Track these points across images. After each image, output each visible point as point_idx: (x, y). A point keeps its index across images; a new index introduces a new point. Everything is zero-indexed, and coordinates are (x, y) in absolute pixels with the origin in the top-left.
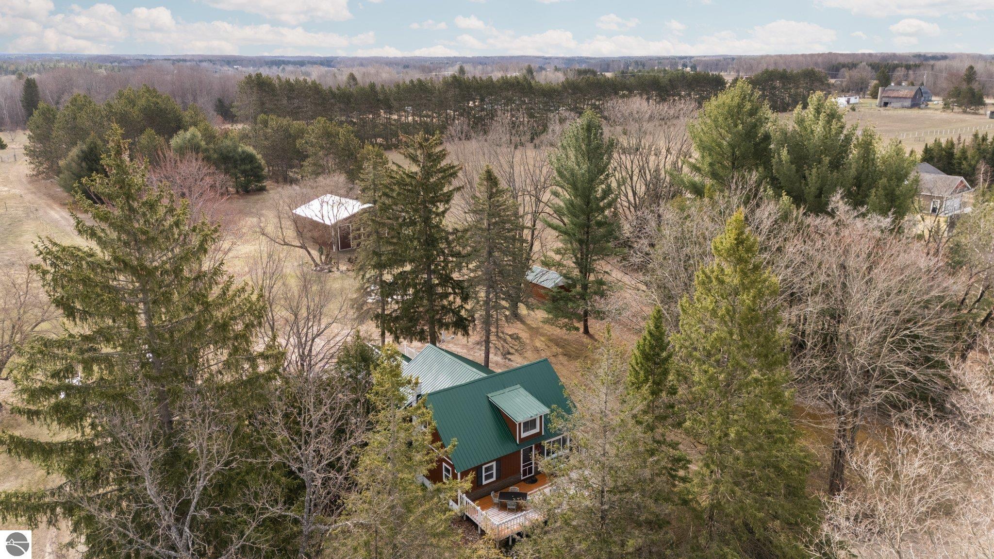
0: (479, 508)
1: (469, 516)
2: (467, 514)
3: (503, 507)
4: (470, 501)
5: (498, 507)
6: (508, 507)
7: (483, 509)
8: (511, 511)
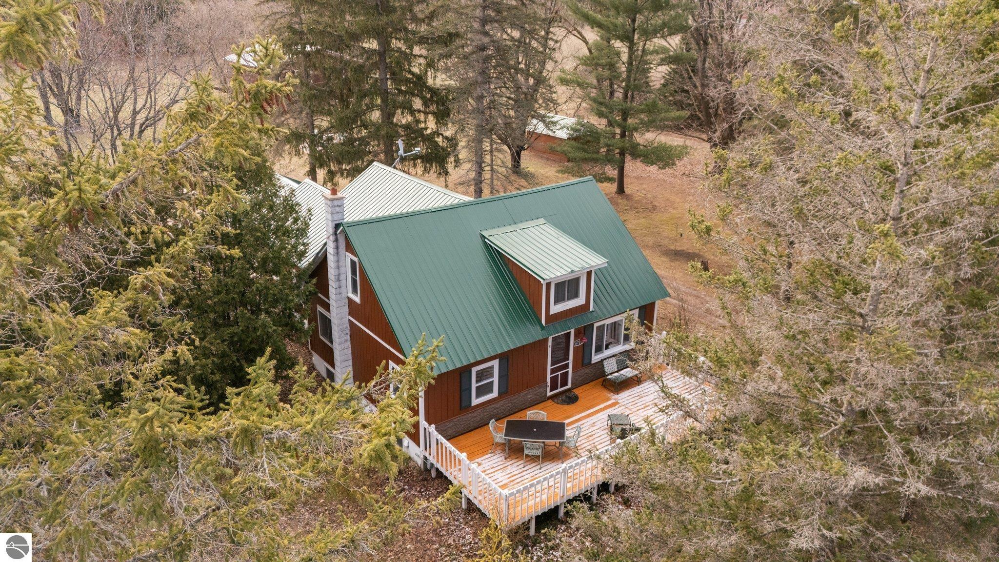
0: (463, 456)
1: (442, 470)
2: (439, 466)
3: (514, 451)
4: (444, 441)
5: (503, 451)
6: (526, 452)
7: (471, 457)
8: (533, 459)
